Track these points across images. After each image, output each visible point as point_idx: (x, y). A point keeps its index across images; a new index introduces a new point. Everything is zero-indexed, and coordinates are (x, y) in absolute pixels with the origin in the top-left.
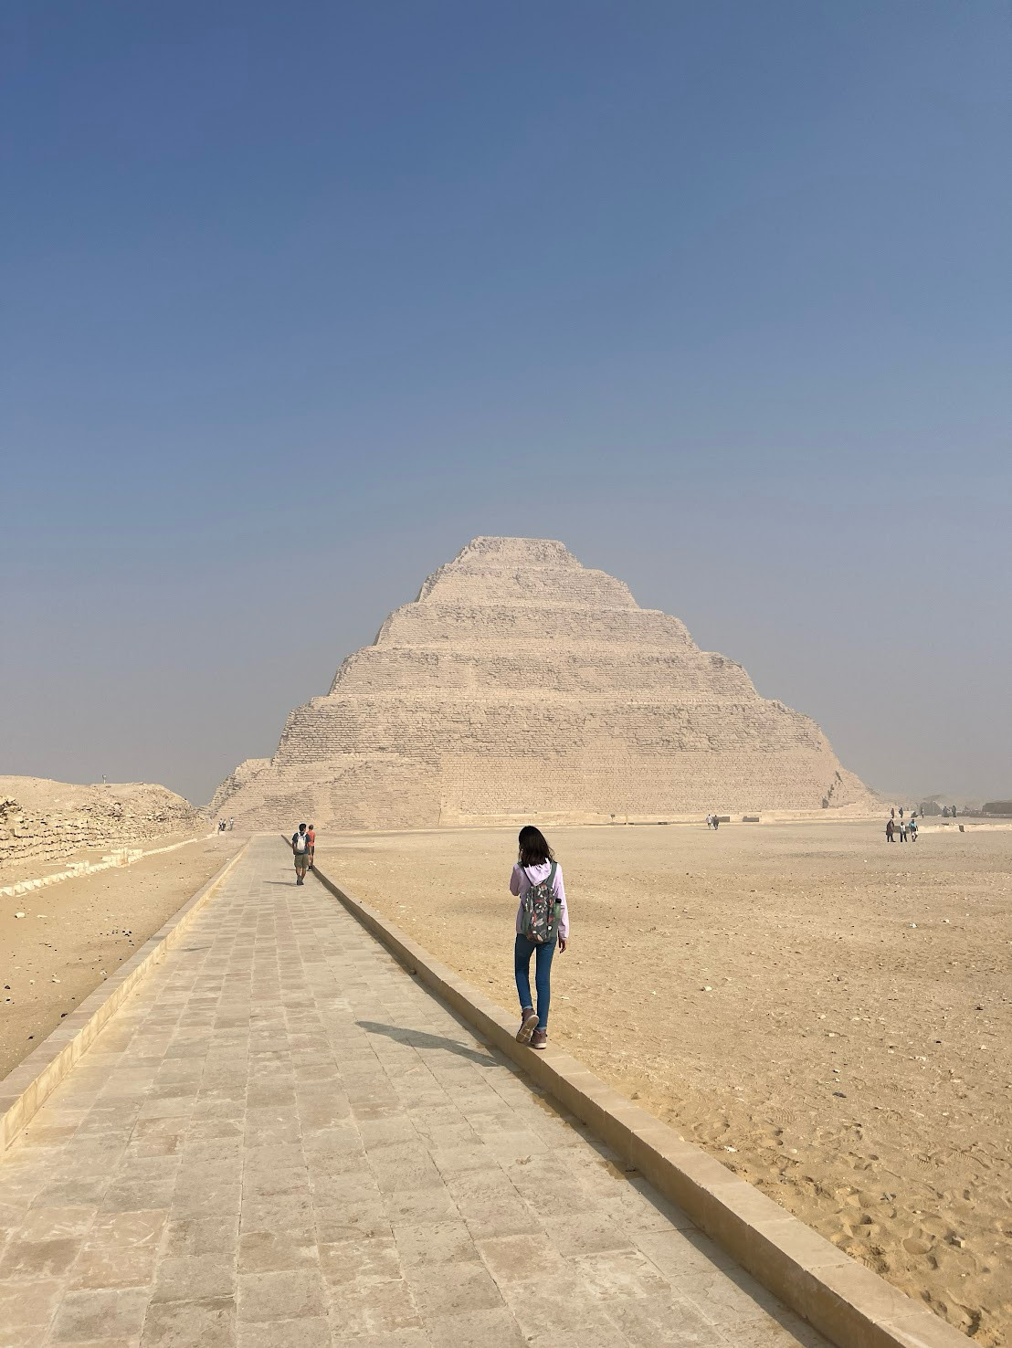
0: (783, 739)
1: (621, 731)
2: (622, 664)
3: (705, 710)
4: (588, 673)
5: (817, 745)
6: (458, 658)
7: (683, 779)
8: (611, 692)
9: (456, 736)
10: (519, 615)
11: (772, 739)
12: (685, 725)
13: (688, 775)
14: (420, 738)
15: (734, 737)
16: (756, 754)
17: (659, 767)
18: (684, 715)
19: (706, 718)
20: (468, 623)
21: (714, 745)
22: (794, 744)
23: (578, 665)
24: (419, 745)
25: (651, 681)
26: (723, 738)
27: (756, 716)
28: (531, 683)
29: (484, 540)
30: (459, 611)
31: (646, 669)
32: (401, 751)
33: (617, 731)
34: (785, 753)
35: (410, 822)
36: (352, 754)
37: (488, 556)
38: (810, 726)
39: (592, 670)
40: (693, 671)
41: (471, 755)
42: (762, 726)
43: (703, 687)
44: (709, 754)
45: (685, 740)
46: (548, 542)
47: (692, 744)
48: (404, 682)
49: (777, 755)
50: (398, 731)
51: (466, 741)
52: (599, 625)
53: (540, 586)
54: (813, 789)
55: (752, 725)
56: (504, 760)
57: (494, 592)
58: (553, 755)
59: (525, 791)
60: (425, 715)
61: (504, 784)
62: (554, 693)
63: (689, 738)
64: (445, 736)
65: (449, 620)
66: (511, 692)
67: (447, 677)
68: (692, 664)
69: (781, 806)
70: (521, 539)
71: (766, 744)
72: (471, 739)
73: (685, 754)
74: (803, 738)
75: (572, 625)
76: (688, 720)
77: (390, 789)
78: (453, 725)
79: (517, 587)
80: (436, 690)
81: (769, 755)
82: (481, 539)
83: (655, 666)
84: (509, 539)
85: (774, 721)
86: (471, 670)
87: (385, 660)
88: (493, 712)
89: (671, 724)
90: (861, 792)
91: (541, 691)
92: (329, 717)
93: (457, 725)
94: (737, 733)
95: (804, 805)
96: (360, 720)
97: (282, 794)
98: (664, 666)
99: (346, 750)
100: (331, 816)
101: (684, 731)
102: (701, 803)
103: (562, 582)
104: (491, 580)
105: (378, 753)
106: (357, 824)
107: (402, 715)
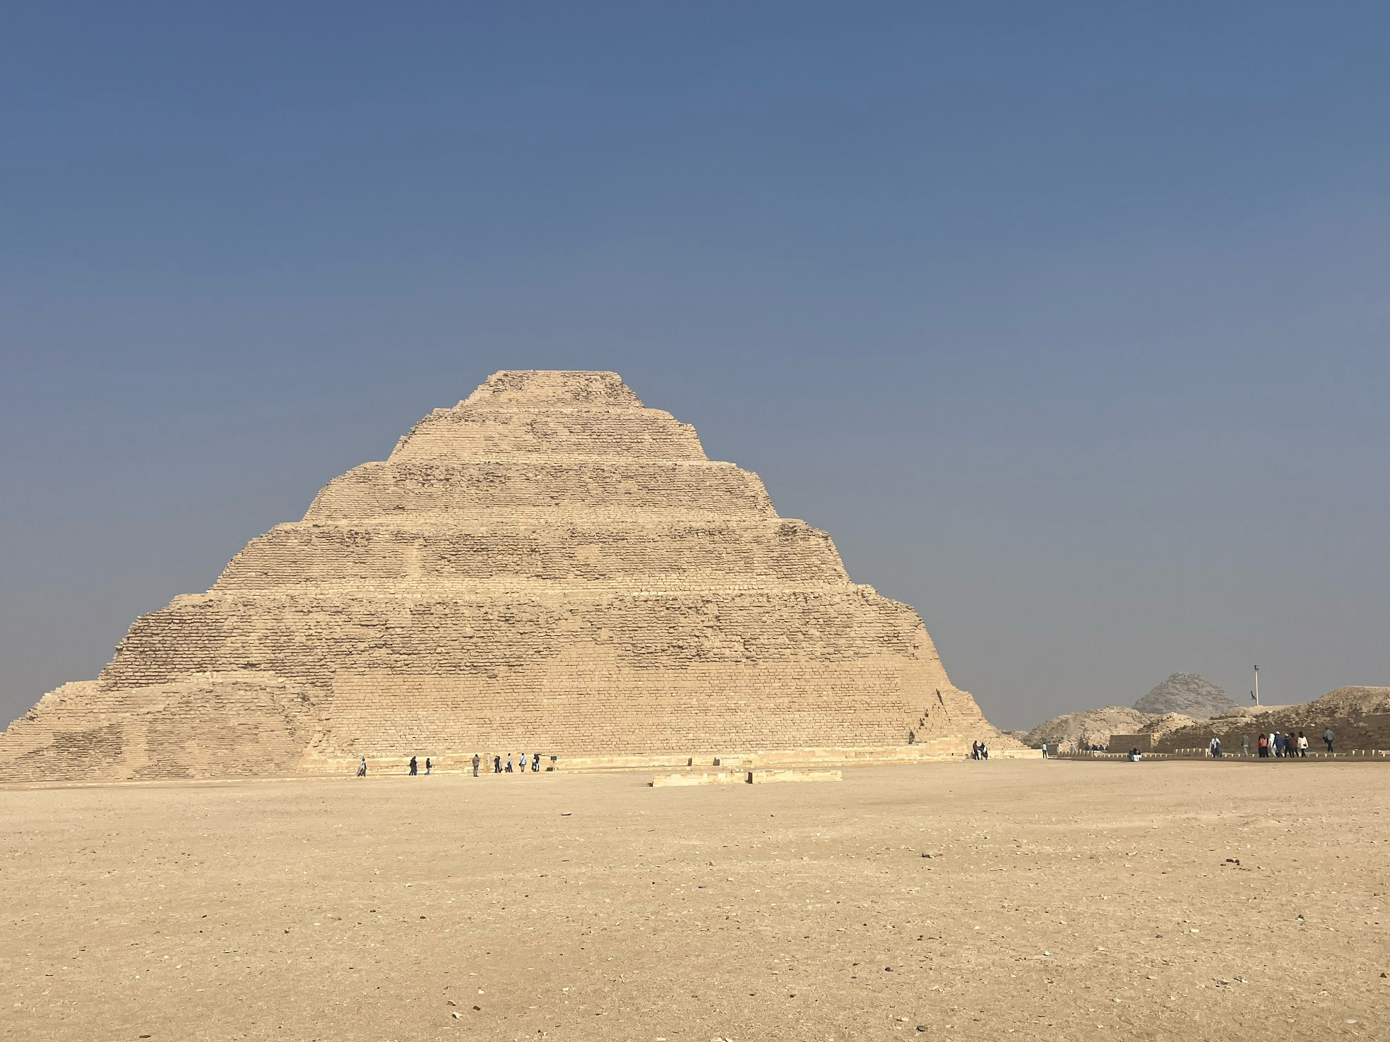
0: (859, 642)
1: (611, 634)
2: (641, 539)
3: (746, 602)
4: (590, 553)
5: (911, 650)
6: (399, 537)
7: (694, 702)
8: (619, 579)
9: (361, 646)
10: (517, 474)
11: (842, 641)
12: (711, 624)
13: (703, 696)
14: (307, 649)
15: (784, 639)
16: (813, 663)
17: (659, 685)
18: (712, 609)
19: (744, 613)
20: (438, 488)
21: (752, 651)
22: (876, 649)
23: (576, 541)
24: (305, 659)
25: (683, 563)
26: (766, 642)
27: (822, 609)
28: (503, 568)
29: (506, 375)
30: (429, 472)
31: (677, 545)
32: (277, 666)
33: (604, 634)
34: (860, 663)
35: (255, 769)
36: (208, 673)
37: (504, 397)
38: (906, 620)
39: (595, 548)
40: (749, 546)
41: (380, 673)
42: (829, 622)
43: (760, 568)
44: (741, 666)
45: (707, 644)
46: (596, 375)
47: (715, 651)
48: (315, 571)
49: (846, 665)
50: (279, 640)
51: (377, 653)
52: (631, 485)
53: (564, 434)
54: (896, 716)
55: (813, 621)
56: (427, 678)
57: (496, 445)
58: (502, 670)
59: (451, 723)
60: (321, 617)
61: (422, 713)
62: (533, 582)
63: (713, 642)
64: (346, 647)
65: (409, 484)
66: (469, 582)
67: (379, 563)
68: (748, 536)
69: (843, 741)
70: (556, 372)
71: (832, 650)
72: (384, 650)
73: (705, 666)
74: (892, 640)
75: (590, 487)
76: (717, 617)
77: (233, 722)
78: (359, 631)
79: (529, 437)
80: (358, 582)
81: (833, 666)
82: (500, 374)
83: (693, 540)
84: (541, 372)
85: (849, 615)
86: (415, 552)
87: (293, 542)
88: (422, 611)
89: (688, 623)
90: (971, 720)
91: (515, 580)
92: (182, 622)
93: (365, 630)
94: (791, 635)
95: (881, 740)
96: (227, 625)
97: (79, 729)
98: (706, 540)
99: (201, 668)
100: (143, 761)
101: (709, 632)
102: (717, 738)
103: (595, 428)
104: (493, 428)
105: (245, 671)
106: (178, 772)
107: (289, 618)
